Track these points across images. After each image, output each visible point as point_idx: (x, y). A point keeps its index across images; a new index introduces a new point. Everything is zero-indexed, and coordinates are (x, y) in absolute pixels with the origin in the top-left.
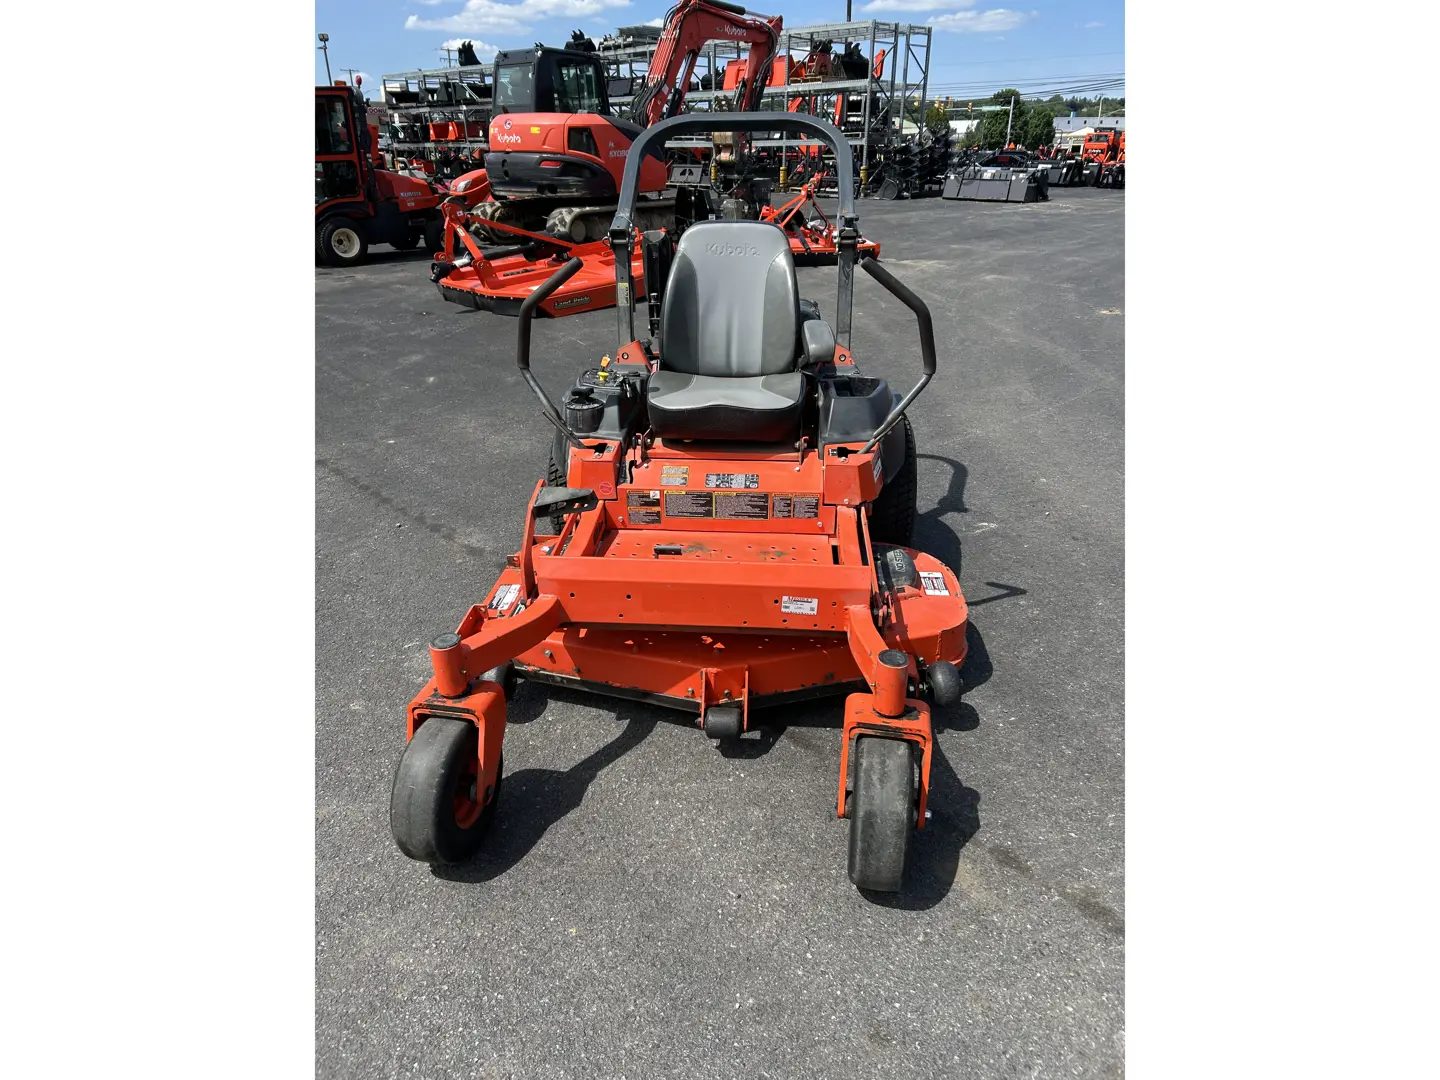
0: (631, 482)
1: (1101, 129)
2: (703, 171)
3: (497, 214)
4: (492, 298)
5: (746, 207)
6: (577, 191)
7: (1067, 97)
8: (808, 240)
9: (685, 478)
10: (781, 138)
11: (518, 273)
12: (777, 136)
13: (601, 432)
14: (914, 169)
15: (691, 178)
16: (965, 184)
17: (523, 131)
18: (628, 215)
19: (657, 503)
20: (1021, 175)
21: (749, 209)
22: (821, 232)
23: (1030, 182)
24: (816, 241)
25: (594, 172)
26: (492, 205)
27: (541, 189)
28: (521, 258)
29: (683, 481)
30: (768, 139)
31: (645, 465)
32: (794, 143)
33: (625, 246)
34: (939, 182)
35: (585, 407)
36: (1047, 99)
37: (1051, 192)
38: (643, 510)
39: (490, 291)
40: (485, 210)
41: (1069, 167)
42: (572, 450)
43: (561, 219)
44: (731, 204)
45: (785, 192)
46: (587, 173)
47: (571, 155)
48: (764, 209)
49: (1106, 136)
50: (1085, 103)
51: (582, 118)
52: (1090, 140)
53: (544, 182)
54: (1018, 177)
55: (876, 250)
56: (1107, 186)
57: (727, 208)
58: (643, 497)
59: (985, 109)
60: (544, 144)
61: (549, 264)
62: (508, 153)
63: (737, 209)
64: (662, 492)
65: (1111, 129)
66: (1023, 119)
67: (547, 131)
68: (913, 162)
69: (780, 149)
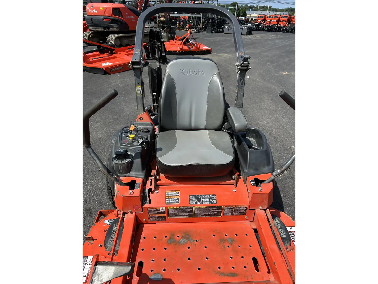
0: (150, 203)
1: (261, 14)
2: (154, 23)
3: (90, 36)
4: (88, 67)
5: (169, 35)
6: (116, 29)
7: (249, 5)
8: (190, 47)
9: (178, 199)
10: (177, 14)
11: (97, 58)
12: (176, 13)
13: (132, 173)
14: (216, 24)
15: (151, 25)
16: (230, 29)
17: (97, 8)
18: (140, 53)
19: (164, 212)
20: (245, 27)
21: (170, 35)
22: (194, 45)
23: (248, 29)
24: (193, 47)
25: (121, 23)
26: (89, 33)
27: (104, 28)
28: (98, 53)
29: (177, 201)
30: (173, 14)
31: (157, 192)
32: (181, 15)
33: (140, 68)
34: (222, 28)
35: (123, 162)
36: (244, 5)
37: (253, 32)
38: (157, 215)
39: (87, 65)
40: (86, 34)
41: (256, 25)
42: (117, 186)
43: (112, 38)
44: (165, 34)
45: (179, 30)
46: (120, 23)
47: (114, 17)
48: (176, 36)
49: (262, 16)
50: (254, 7)
51: (117, 5)
52: (258, 17)
53: (105, 26)
54: (244, 28)
55: (211, 51)
56: (266, 31)
57: (163, 35)
58: (156, 210)
59: (229, 7)
60: (104, 13)
61: (108, 55)
62: (93, 16)
63: (167, 36)
64: (166, 208)
65: (264, 14)
66: (239, 10)
67: (105, 9)
68: (215, 22)
69: (177, 17)
